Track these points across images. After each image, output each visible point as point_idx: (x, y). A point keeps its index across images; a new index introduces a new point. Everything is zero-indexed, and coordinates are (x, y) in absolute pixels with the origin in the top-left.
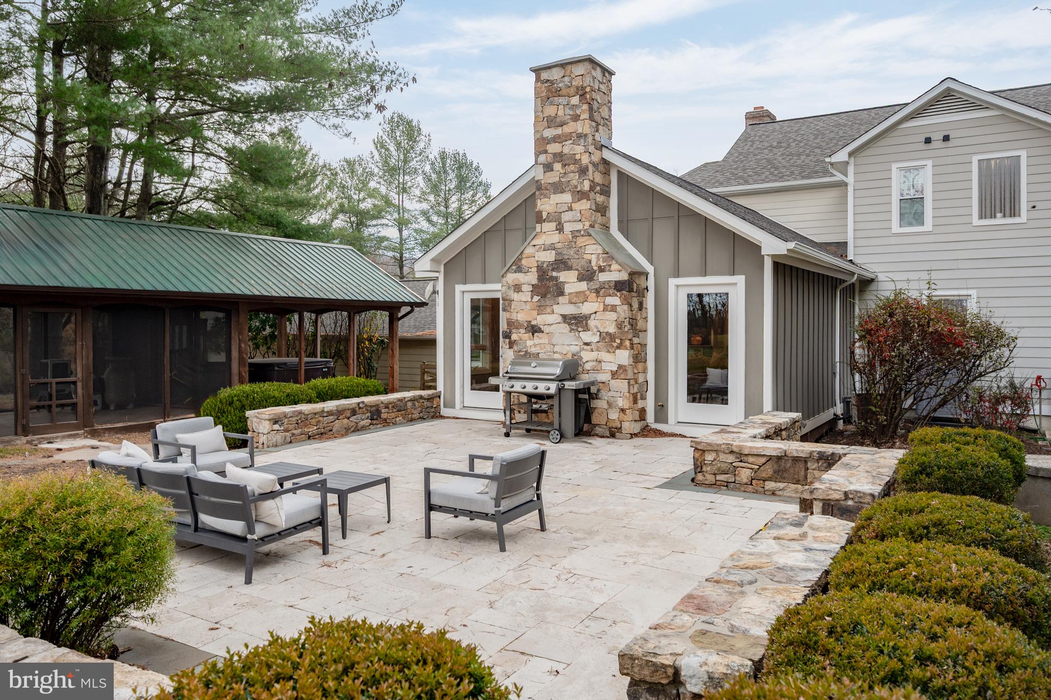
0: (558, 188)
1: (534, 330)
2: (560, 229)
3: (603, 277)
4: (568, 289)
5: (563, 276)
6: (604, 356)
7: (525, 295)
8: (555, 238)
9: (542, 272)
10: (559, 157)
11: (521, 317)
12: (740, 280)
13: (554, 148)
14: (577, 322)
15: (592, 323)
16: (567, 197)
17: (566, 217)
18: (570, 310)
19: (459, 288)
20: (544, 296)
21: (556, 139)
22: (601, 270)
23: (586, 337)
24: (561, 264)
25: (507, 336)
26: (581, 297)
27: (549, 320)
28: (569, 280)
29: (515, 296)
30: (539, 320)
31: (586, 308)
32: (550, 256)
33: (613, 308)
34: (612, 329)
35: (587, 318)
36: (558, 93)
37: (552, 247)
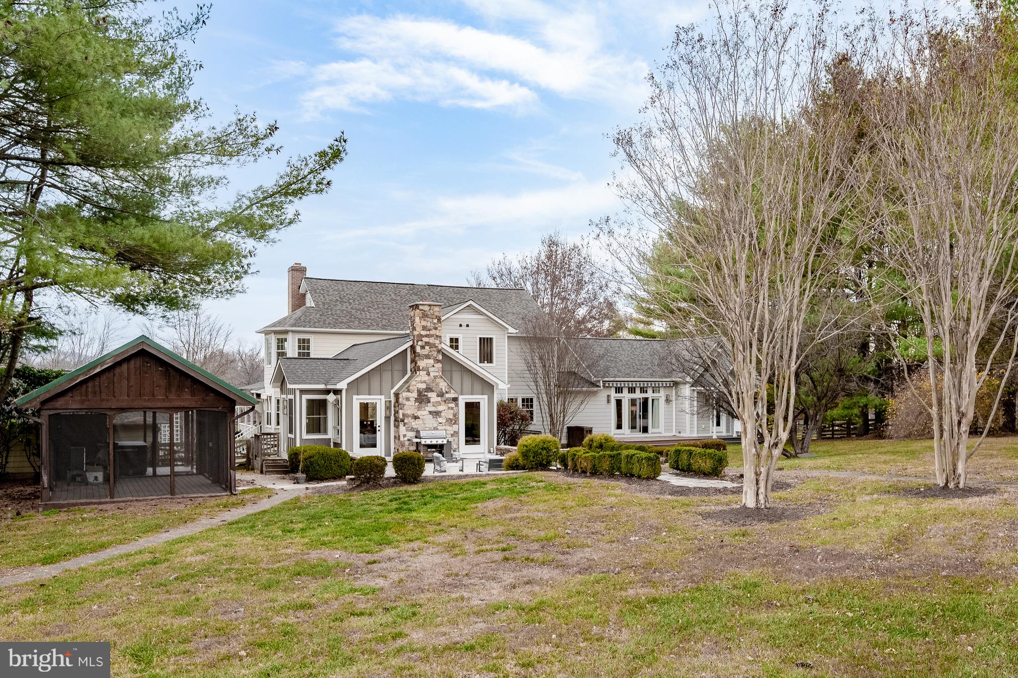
0: (428, 357)
1: (416, 418)
2: (428, 374)
3: (447, 396)
4: (432, 400)
5: (430, 395)
6: (448, 428)
7: (412, 402)
8: (426, 378)
9: (420, 392)
10: (427, 343)
11: (409, 412)
12: (486, 397)
13: (425, 339)
14: (436, 414)
15: (443, 414)
16: (431, 361)
17: (431, 369)
18: (433, 409)
19: (355, 397)
20: (420, 403)
21: (426, 336)
22: (447, 392)
23: (440, 420)
24: (429, 389)
25: (403, 421)
26: (439, 404)
27: (424, 413)
28: (433, 396)
29: (407, 403)
30: (419, 413)
31: (440, 408)
32: (424, 386)
33: (452, 408)
34: (451, 417)
35: (440, 412)
36: (427, 316)
37: (425, 382)
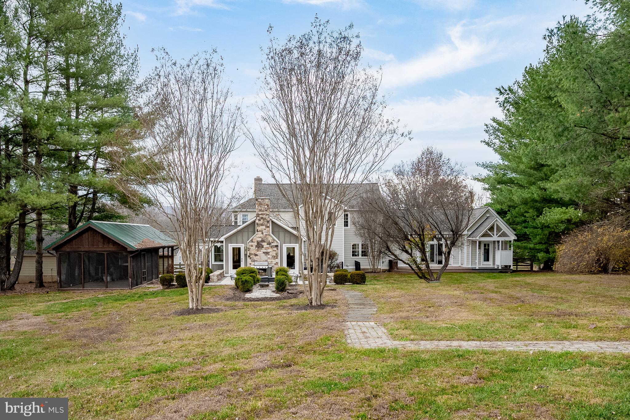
0: (262, 225)
1: (256, 255)
2: (262, 233)
3: (272, 244)
4: (264, 246)
5: (263, 244)
6: (273, 260)
7: (254, 247)
8: (261, 235)
9: (258, 243)
10: (262, 218)
11: (253, 252)
12: (298, 245)
13: (261, 216)
14: (267, 253)
16: (264, 227)
17: (264, 231)
18: (265, 251)
19: (229, 245)
20: (258, 248)
21: (261, 214)
23: (269, 256)
24: (263, 241)
25: (249, 256)
26: (268, 248)
27: (260, 253)
28: (265, 244)
29: (251, 248)
30: (257, 253)
32: (260, 239)
33: (275, 251)
34: (275, 255)
35: (269, 252)
36: (262, 204)
37: (261, 237)
